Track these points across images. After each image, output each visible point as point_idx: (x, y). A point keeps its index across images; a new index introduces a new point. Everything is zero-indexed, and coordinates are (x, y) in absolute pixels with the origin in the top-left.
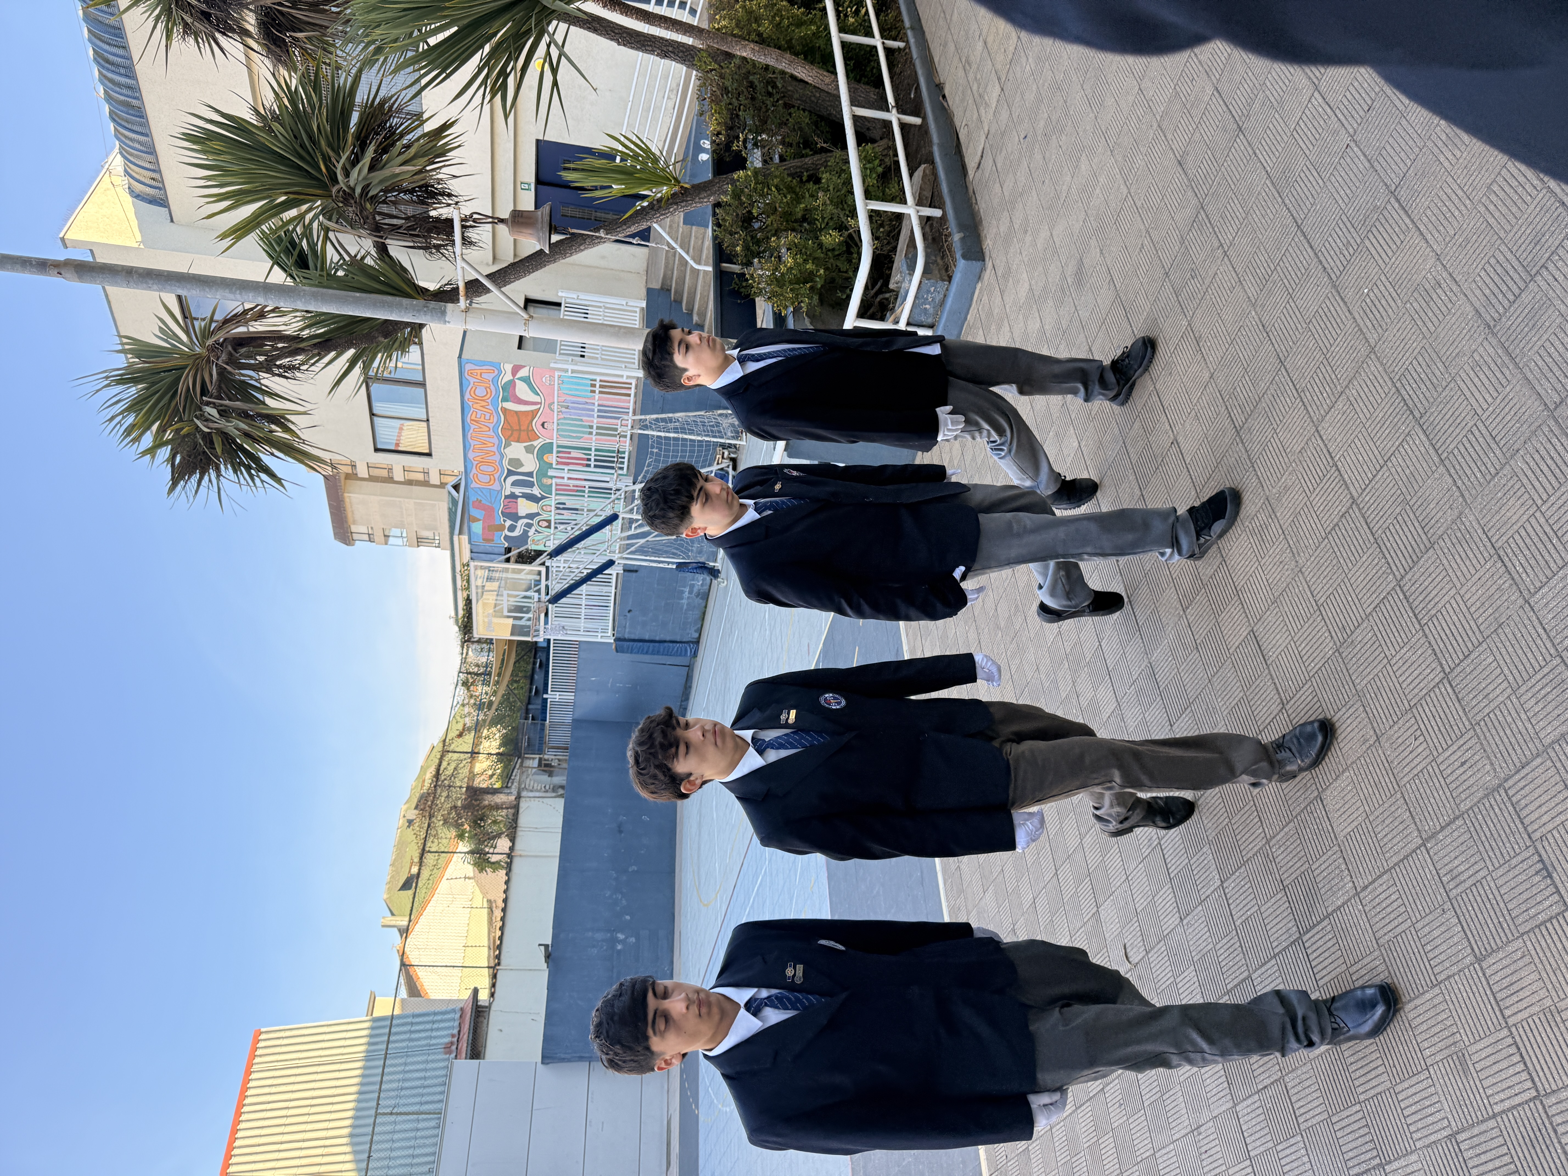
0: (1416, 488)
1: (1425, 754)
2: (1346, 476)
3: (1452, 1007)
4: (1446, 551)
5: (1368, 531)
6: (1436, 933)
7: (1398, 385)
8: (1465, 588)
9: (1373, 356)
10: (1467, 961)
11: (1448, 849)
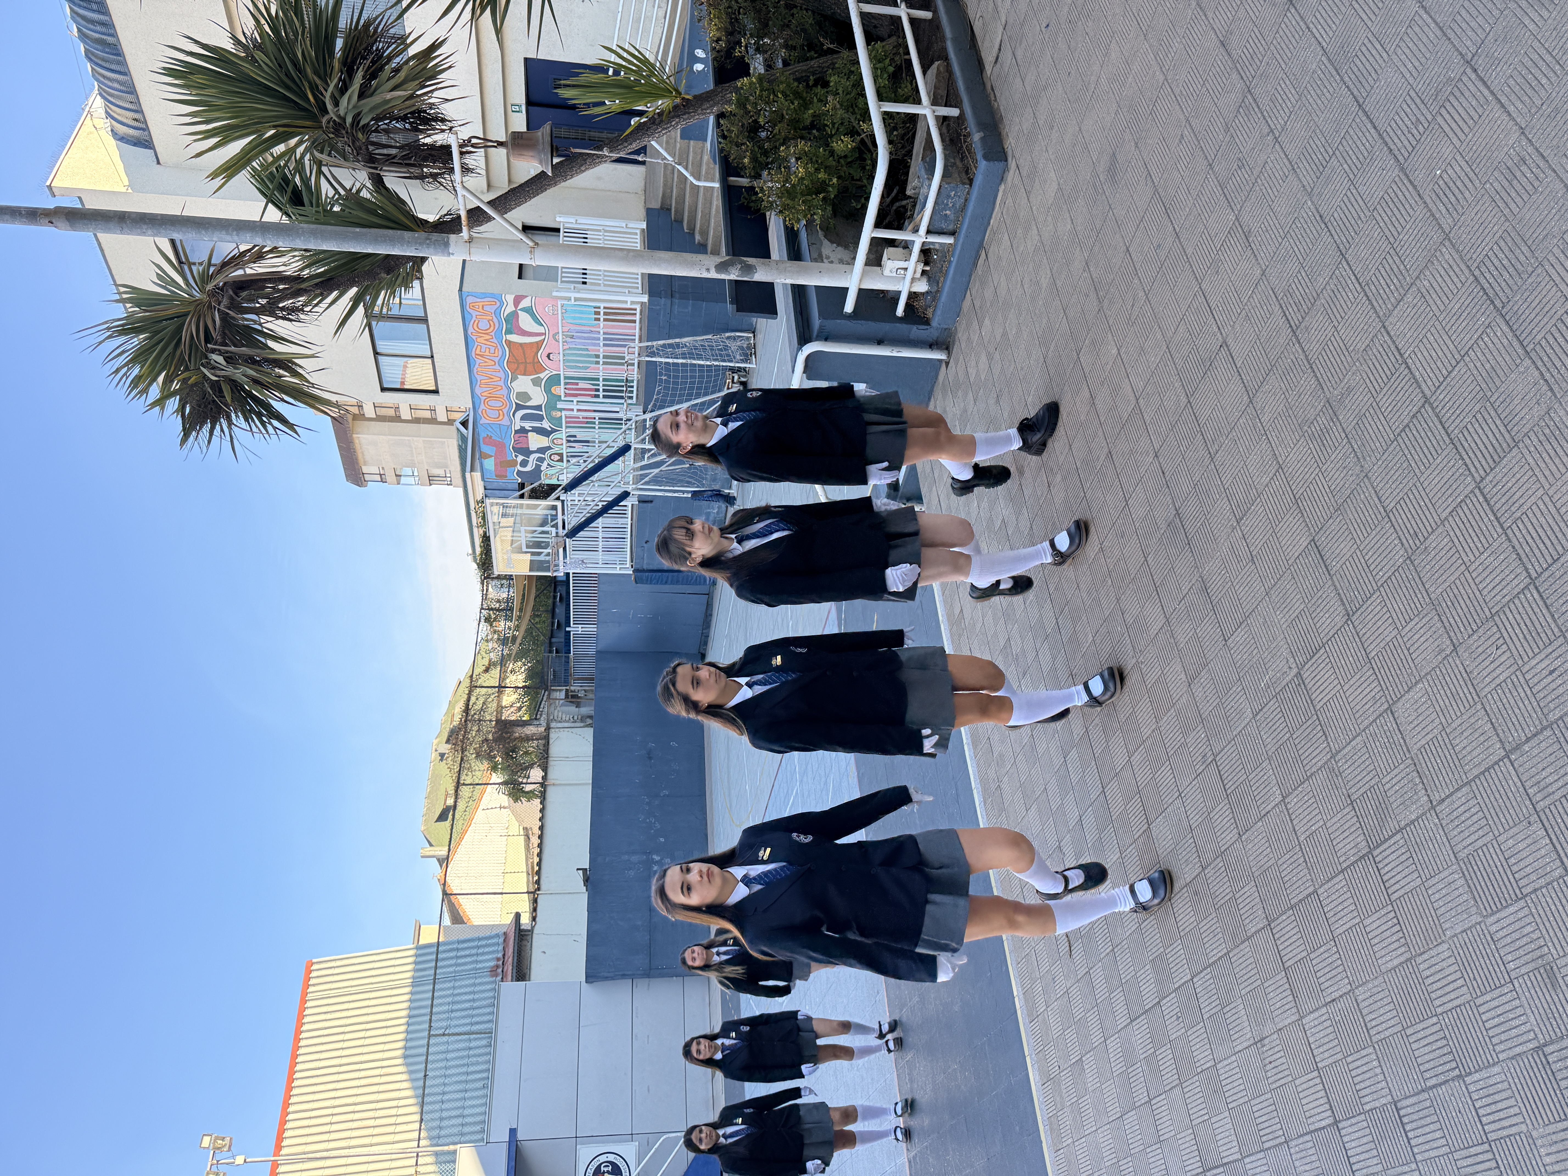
0: (1498, 383)
1: (1508, 663)
2: (1417, 374)
3: (1539, 921)
4: (1532, 449)
5: (1442, 432)
6: (1521, 846)
7: (1477, 273)
8: (1554, 489)
9: (1447, 243)
10: (1557, 874)
11: (1535, 761)
